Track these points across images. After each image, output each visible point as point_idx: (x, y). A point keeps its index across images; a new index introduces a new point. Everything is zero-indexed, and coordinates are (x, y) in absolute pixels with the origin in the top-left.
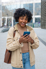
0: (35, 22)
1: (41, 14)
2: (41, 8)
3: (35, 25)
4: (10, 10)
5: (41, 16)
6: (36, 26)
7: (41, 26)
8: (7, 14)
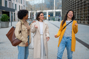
0: (56, 16)
1: (62, 8)
2: (62, 3)
3: (55, 19)
4: (33, 5)
5: (62, 10)
6: (57, 19)
7: (62, 19)
8: (31, 8)
